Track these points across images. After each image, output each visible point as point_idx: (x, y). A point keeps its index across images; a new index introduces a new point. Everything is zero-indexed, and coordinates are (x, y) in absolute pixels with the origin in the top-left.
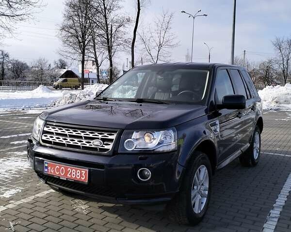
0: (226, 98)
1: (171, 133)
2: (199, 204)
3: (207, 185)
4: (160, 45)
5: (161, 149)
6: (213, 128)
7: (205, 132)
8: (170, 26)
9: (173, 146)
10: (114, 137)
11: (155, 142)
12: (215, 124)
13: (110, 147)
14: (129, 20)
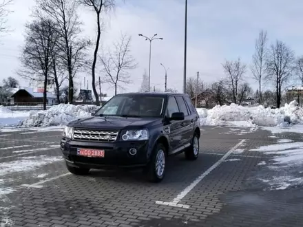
0: (174, 114)
1: (146, 131)
2: (160, 172)
3: (164, 162)
4: (120, 67)
5: (141, 139)
6: (167, 130)
7: (162, 132)
8: (128, 48)
9: (146, 138)
10: (117, 133)
11: (138, 136)
12: (167, 128)
13: (115, 138)
14: (89, 43)
